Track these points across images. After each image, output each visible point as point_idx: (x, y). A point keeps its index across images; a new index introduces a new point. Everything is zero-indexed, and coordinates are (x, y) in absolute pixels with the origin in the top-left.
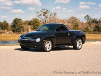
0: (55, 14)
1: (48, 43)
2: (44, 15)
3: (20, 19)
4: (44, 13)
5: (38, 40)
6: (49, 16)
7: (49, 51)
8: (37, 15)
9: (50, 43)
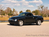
0: (47, 7)
1: (21, 22)
2: (42, 8)
3: (29, 10)
4: (41, 7)
5: (16, 20)
6: (44, 9)
7: (22, 26)
8: (38, 8)
9: (22, 22)
